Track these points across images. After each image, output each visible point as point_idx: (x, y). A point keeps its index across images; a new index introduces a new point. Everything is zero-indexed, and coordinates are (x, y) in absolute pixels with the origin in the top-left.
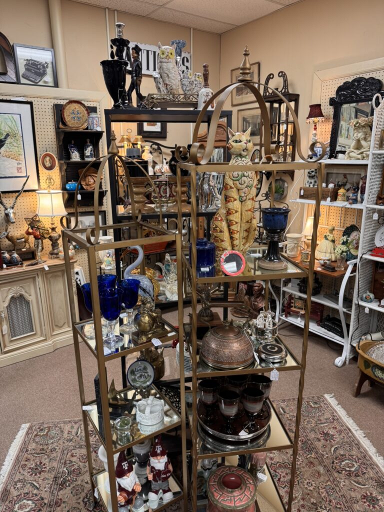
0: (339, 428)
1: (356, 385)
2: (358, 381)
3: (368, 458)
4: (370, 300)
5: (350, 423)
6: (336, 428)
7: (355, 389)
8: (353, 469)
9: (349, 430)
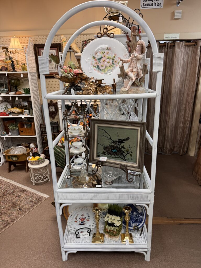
0: (4, 184)
1: (8, 168)
2: (8, 166)
3: (16, 187)
4: (5, 135)
5: (8, 181)
6: (3, 184)
7: (8, 169)
8: (11, 192)
9: (8, 182)
